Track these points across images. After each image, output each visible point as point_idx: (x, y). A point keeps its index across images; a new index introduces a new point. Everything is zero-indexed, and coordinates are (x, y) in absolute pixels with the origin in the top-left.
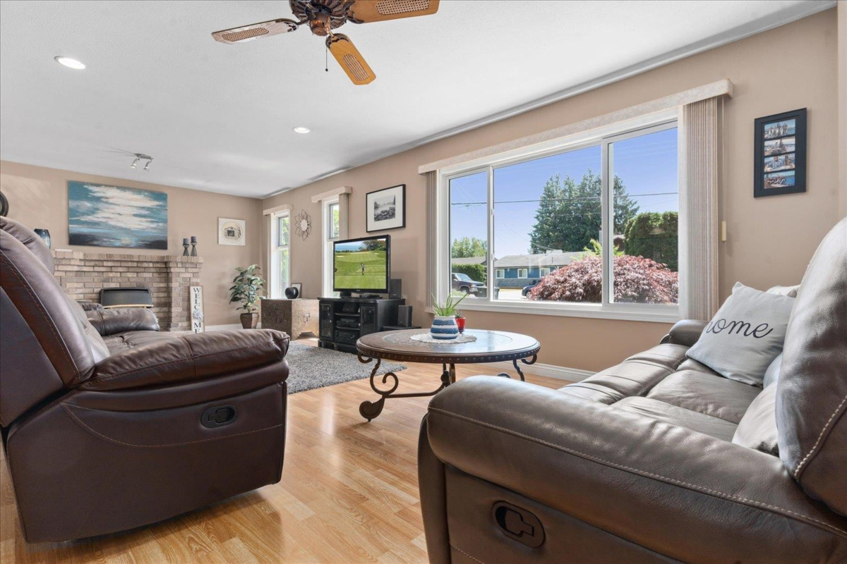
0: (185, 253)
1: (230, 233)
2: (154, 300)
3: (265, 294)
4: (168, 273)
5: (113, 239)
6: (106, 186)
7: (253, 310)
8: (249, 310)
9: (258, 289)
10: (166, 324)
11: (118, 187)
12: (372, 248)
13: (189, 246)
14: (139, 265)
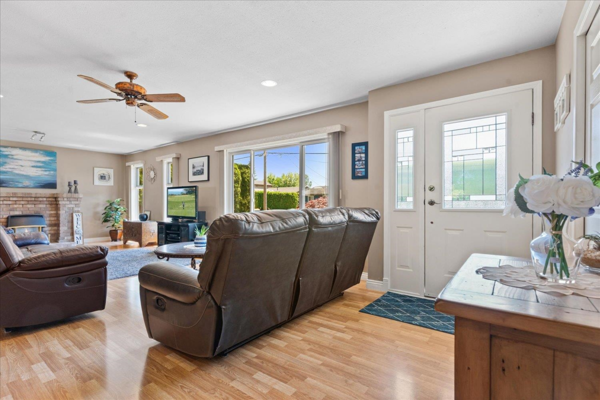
0: (70, 191)
1: (102, 177)
2: (47, 222)
3: (128, 217)
4: (57, 204)
5: (17, 182)
6: (12, 147)
7: (119, 228)
8: (116, 228)
9: (121, 214)
10: (56, 238)
11: (21, 148)
12: (189, 193)
13: (73, 187)
14: (36, 199)
